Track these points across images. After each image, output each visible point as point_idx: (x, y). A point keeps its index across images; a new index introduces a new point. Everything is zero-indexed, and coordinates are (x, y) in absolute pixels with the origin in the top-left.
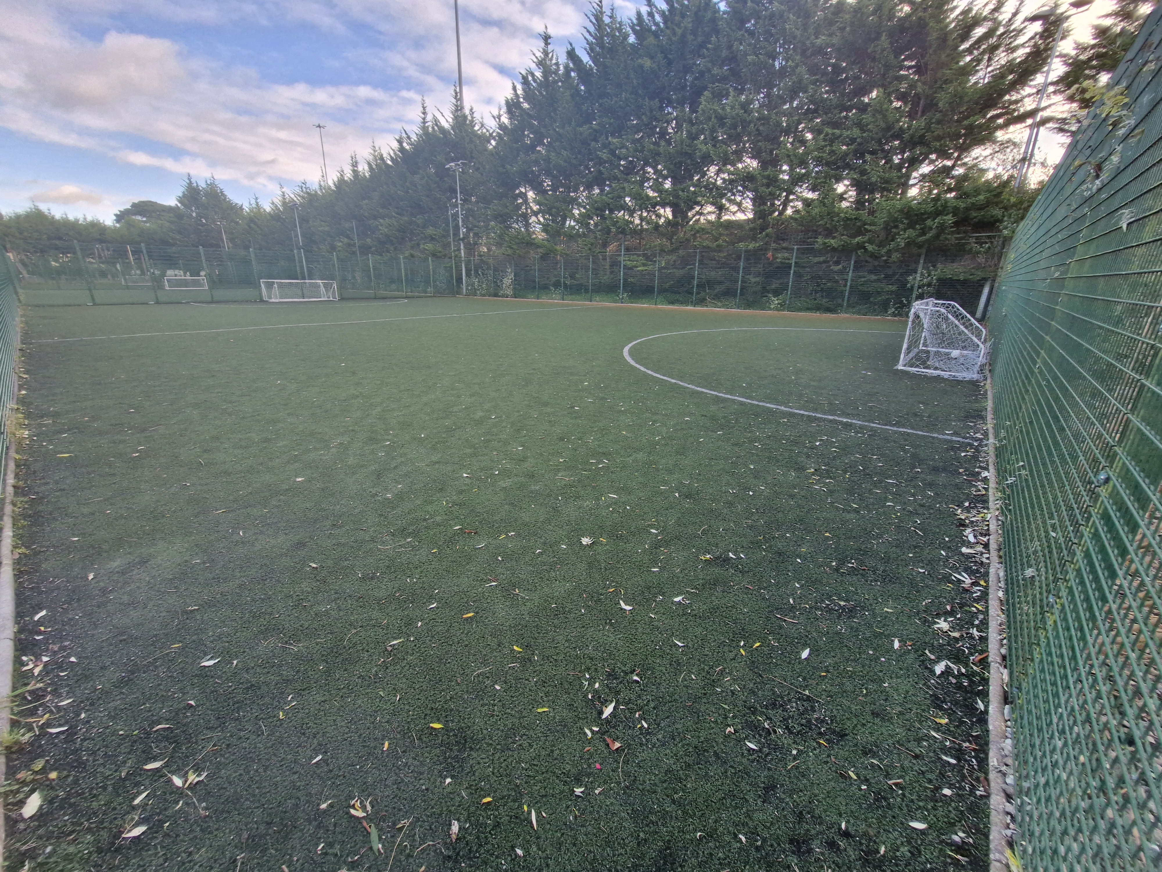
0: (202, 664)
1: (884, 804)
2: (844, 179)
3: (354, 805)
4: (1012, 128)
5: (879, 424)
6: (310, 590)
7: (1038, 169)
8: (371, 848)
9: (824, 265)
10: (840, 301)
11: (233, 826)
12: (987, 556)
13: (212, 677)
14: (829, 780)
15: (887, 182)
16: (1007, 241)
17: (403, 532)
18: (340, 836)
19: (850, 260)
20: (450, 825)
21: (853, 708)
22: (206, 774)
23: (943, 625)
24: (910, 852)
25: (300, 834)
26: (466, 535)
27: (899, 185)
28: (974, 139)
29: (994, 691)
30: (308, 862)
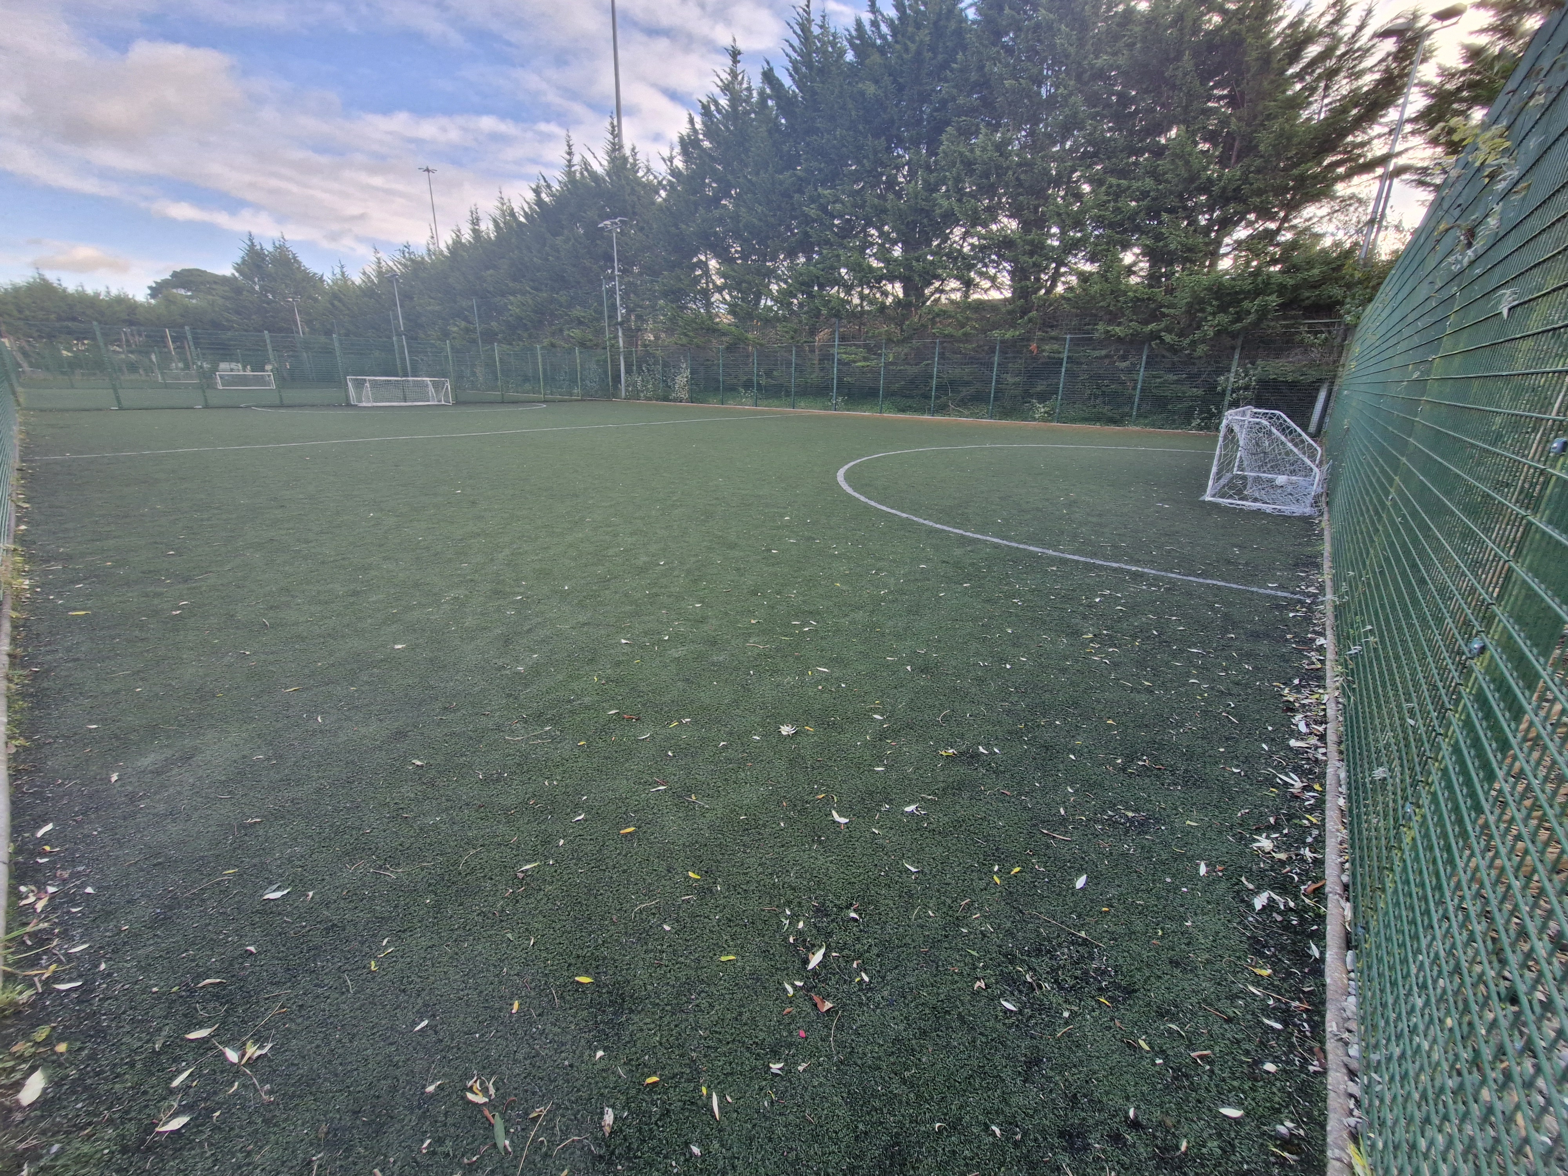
0: (266, 897)
1: (1186, 1083)
2: (1134, 245)
3: (471, 1087)
4: (1356, 180)
5: (1179, 573)
6: (412, 795)
7: (1391, 234)
8: (495, 1146)
9: (1107, 361)
10: (1127, 409)
11: (307, 1115)
12: (1323, 750)
13: (279, 914)
14: (1113, 1052)
15: (1190, 250)
16: (1350, 330)
17: (539, 717)
18: (452, 1130)
19: (1141, 355)
20: (602, 1114)
21: (1145, 954)
22: (270, 1045)
23: (1265, 843)
24: (1220, 1147)
25: (398, 1126)
26: (625, 722)
27: (1206, 255)
28: (1307, 193)
29: (1333, 932)
30: (409, 1164)
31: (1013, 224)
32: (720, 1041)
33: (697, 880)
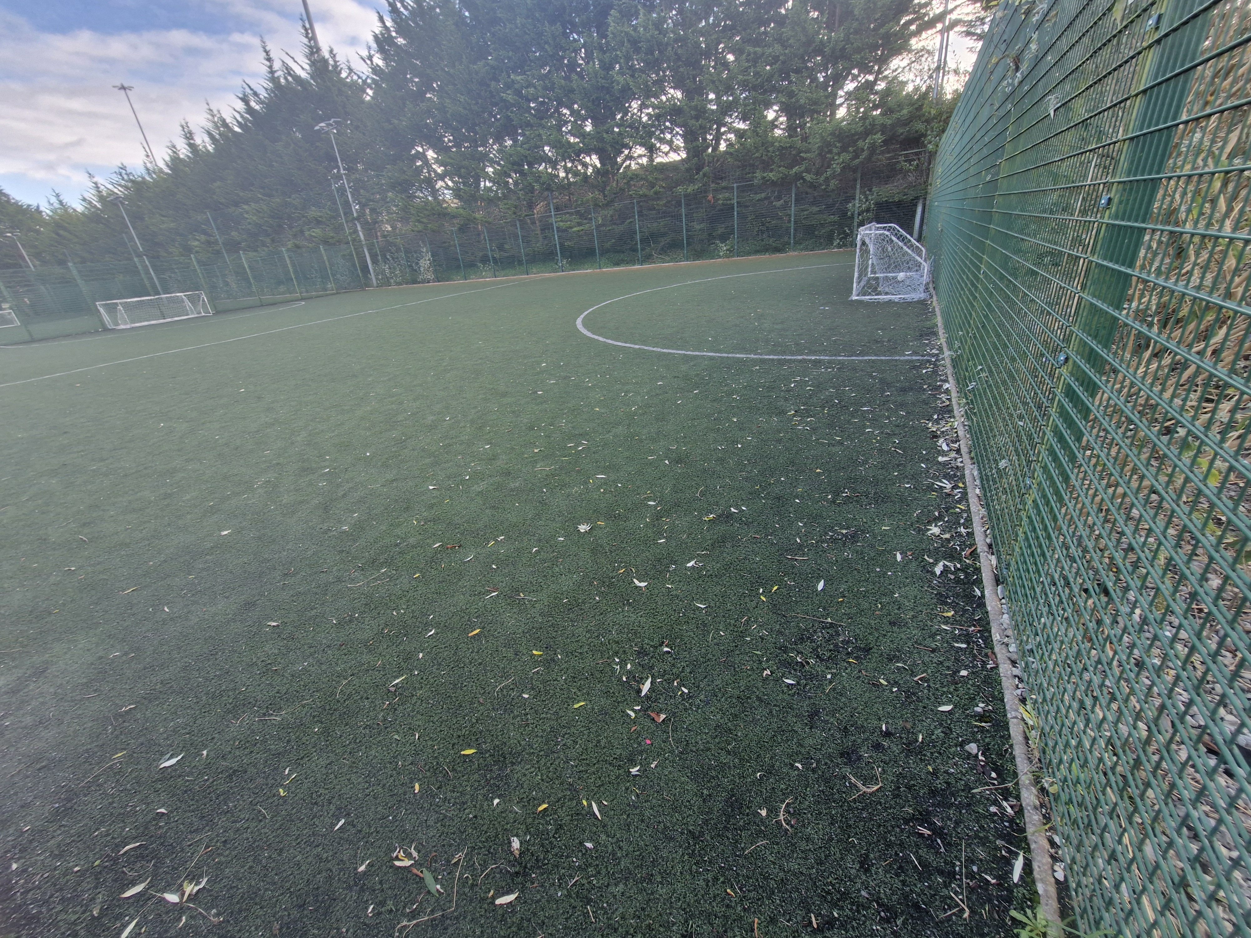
0: (162, 766)
1: (914, 698)
2: (773, 104)
3: (397, 857)
4: (924, 35)
6: (276, 651)
7: (952, 77)
8: (429, 892)
9: (766, 202)
10: (786, 239)
11: (259, 921)
12: (961, 460)
13: (180, 776)
14: (865, 692)
15: (815, 103)
16: (932, 155)
17: (374, 563)
18: (390, 892)
19: (790, 194)
20: (510, 843)
21: (872, 622)
22: (206, 880)
23: (935, 530)
24: (942, 732)
25: (342, 904)
26: (450, 551)
27: (827, 106)
28: (891, 49)
29: (987, 577)
30: (360, 929)
31: (679, 94)
32: (588, 765)
33: (541, 656)
